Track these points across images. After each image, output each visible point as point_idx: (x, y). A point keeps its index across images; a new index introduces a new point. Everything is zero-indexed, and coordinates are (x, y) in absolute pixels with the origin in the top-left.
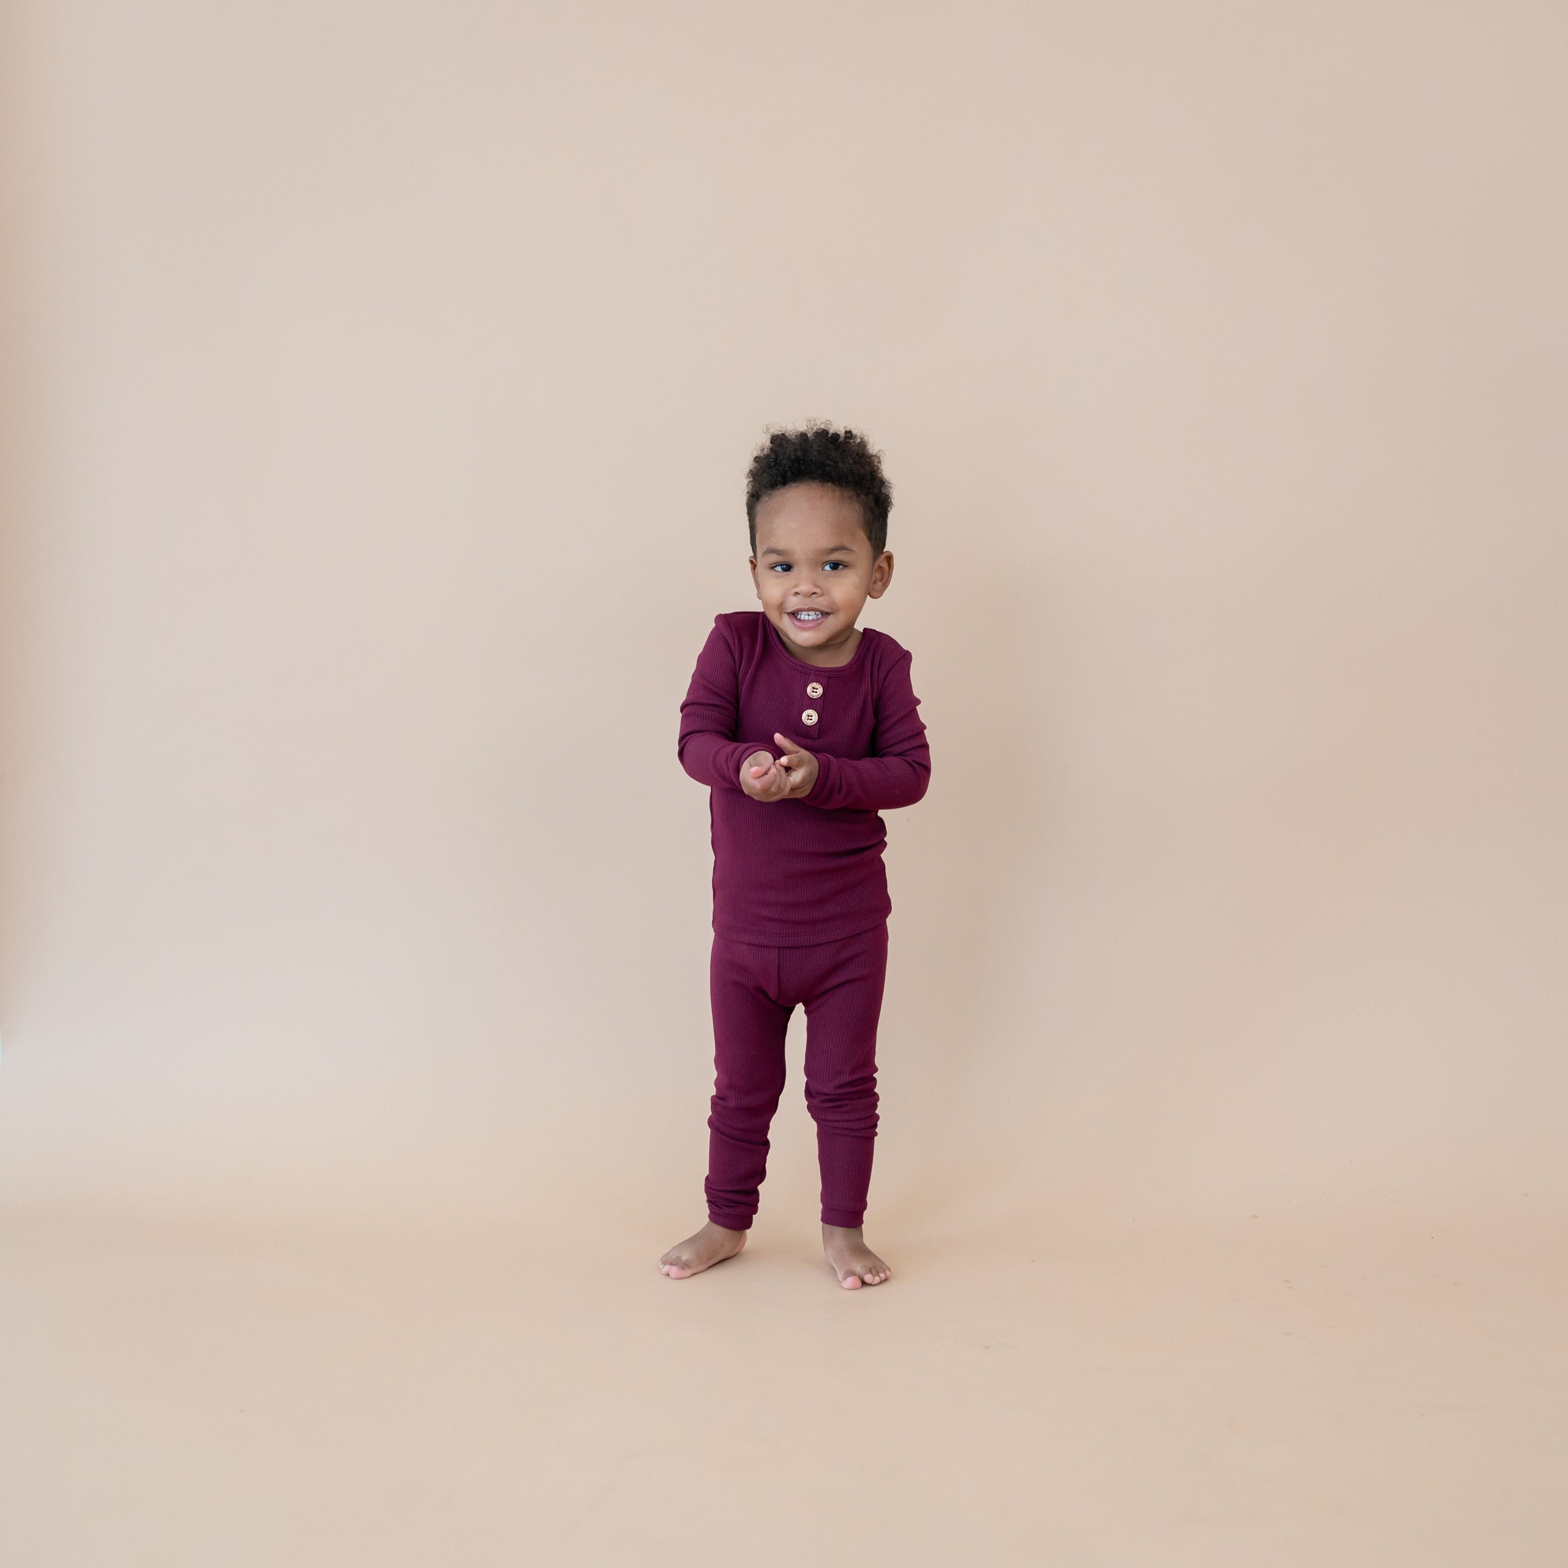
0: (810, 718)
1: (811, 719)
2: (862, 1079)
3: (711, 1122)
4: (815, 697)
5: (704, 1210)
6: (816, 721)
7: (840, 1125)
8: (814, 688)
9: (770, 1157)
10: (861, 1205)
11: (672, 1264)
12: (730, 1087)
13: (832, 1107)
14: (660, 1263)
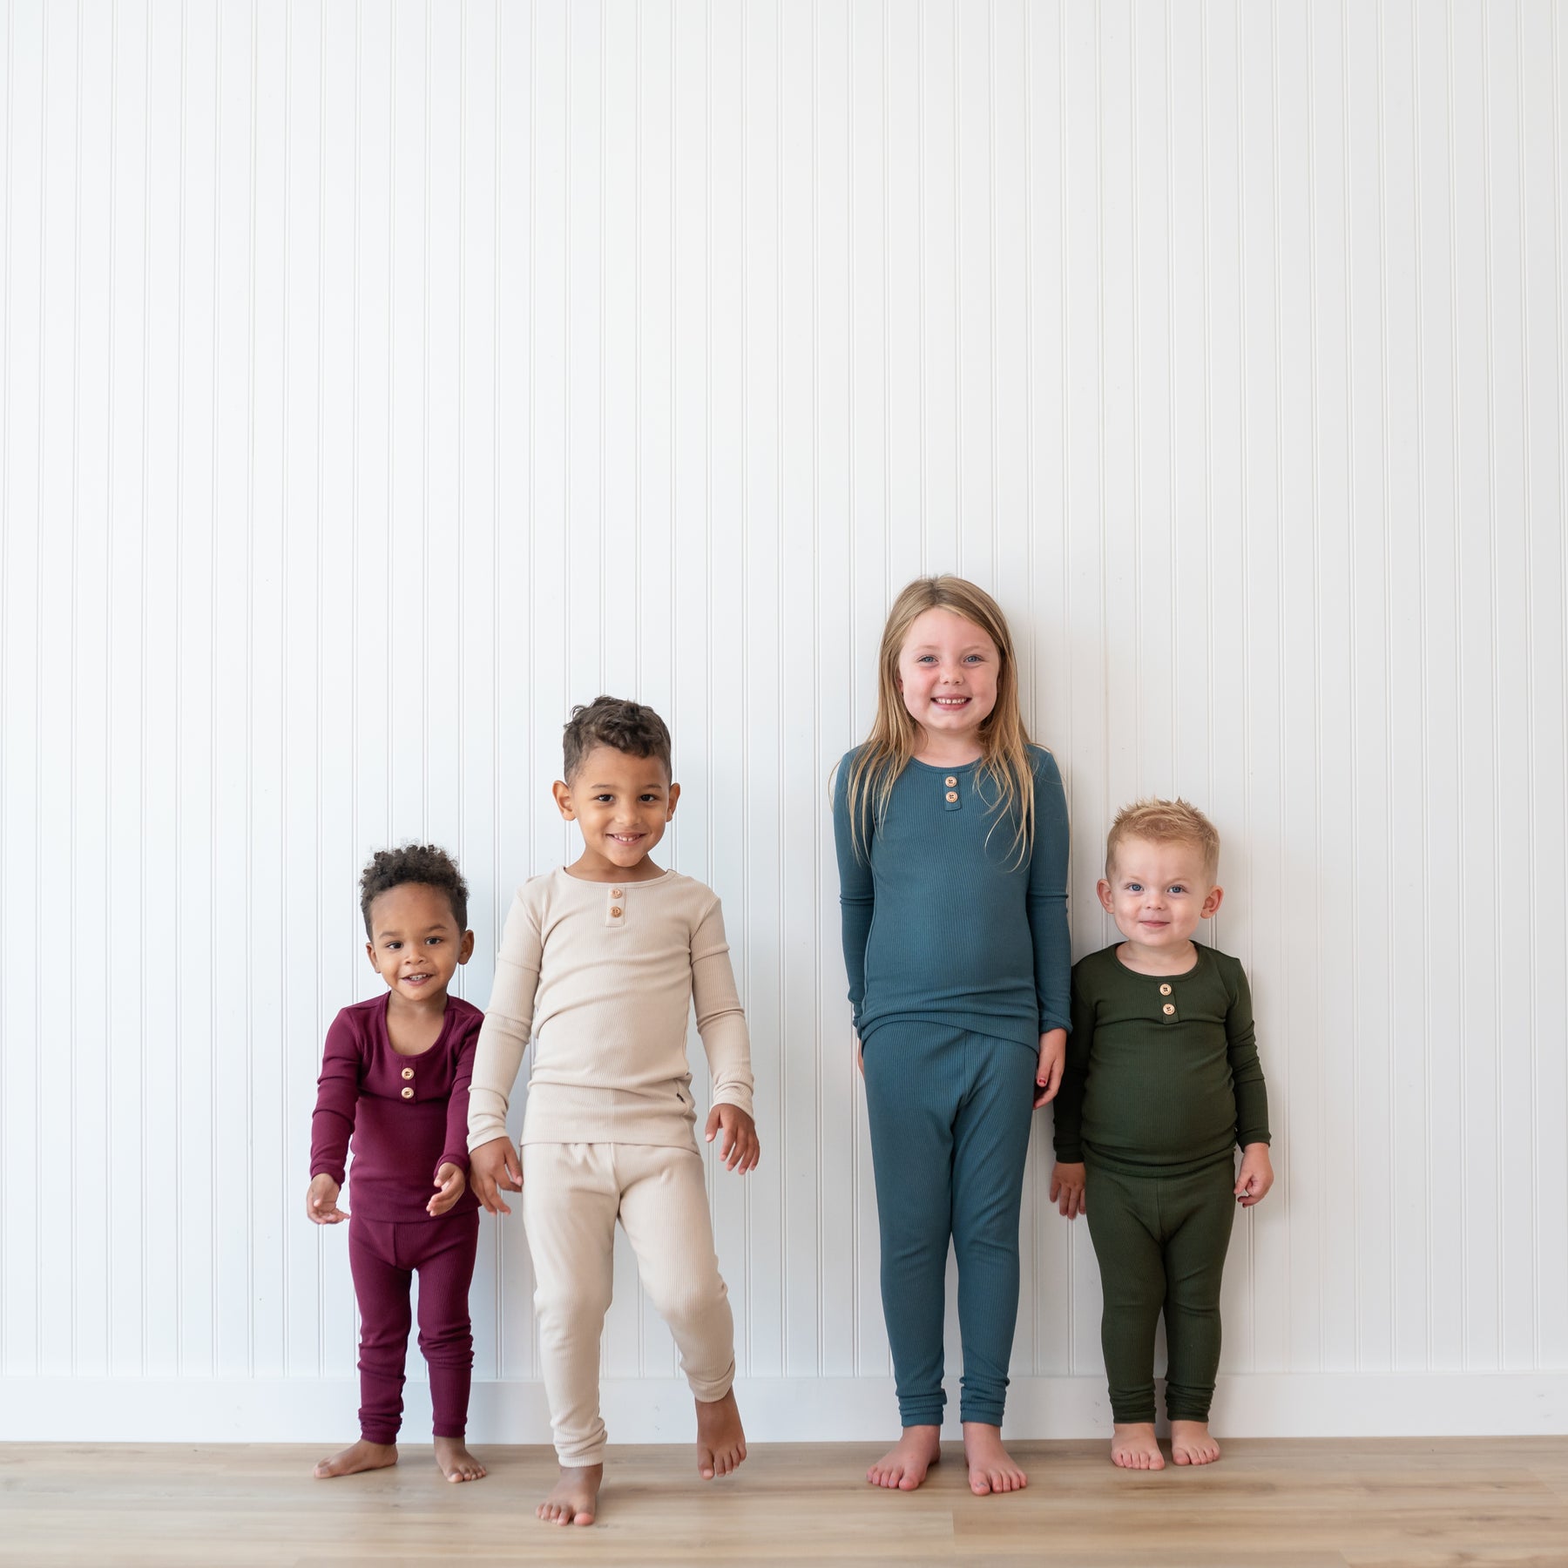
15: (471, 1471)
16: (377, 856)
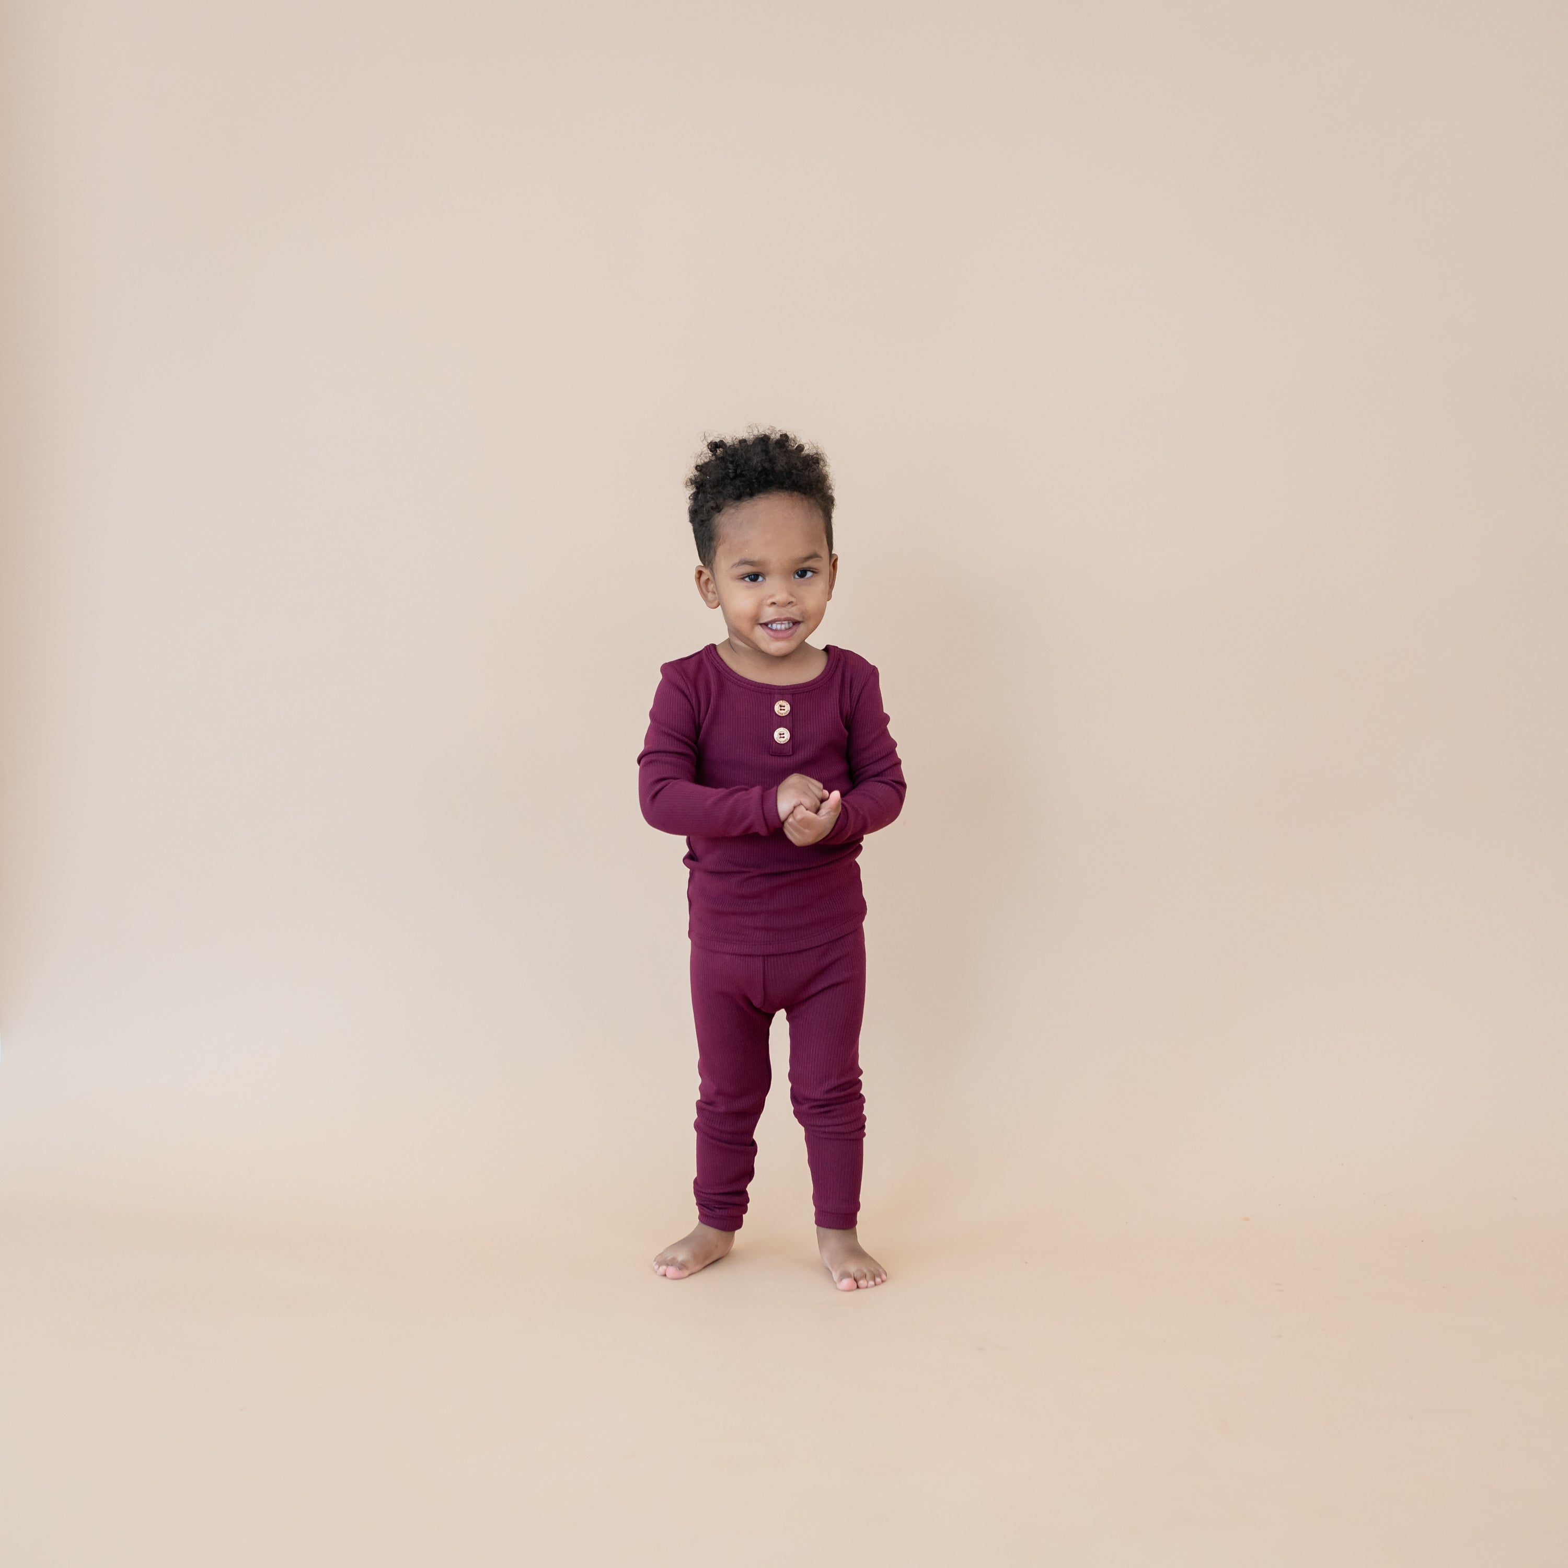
0: (782, 736)
1: (784, 737)
2: (846, 1083)
3: (697, 1126)
4: (784, 715)
5: (694, 1211)
6: (789, 738)
7: (831, 1129)
8: (781, 706)
9: (757, 1159)
10: (855, 1206)
11: (667, 1265)
12: (719, 1093)
13: (821, 1113)
14: (655, 1263)
15: (868, 1275)
16: (714, 446)
